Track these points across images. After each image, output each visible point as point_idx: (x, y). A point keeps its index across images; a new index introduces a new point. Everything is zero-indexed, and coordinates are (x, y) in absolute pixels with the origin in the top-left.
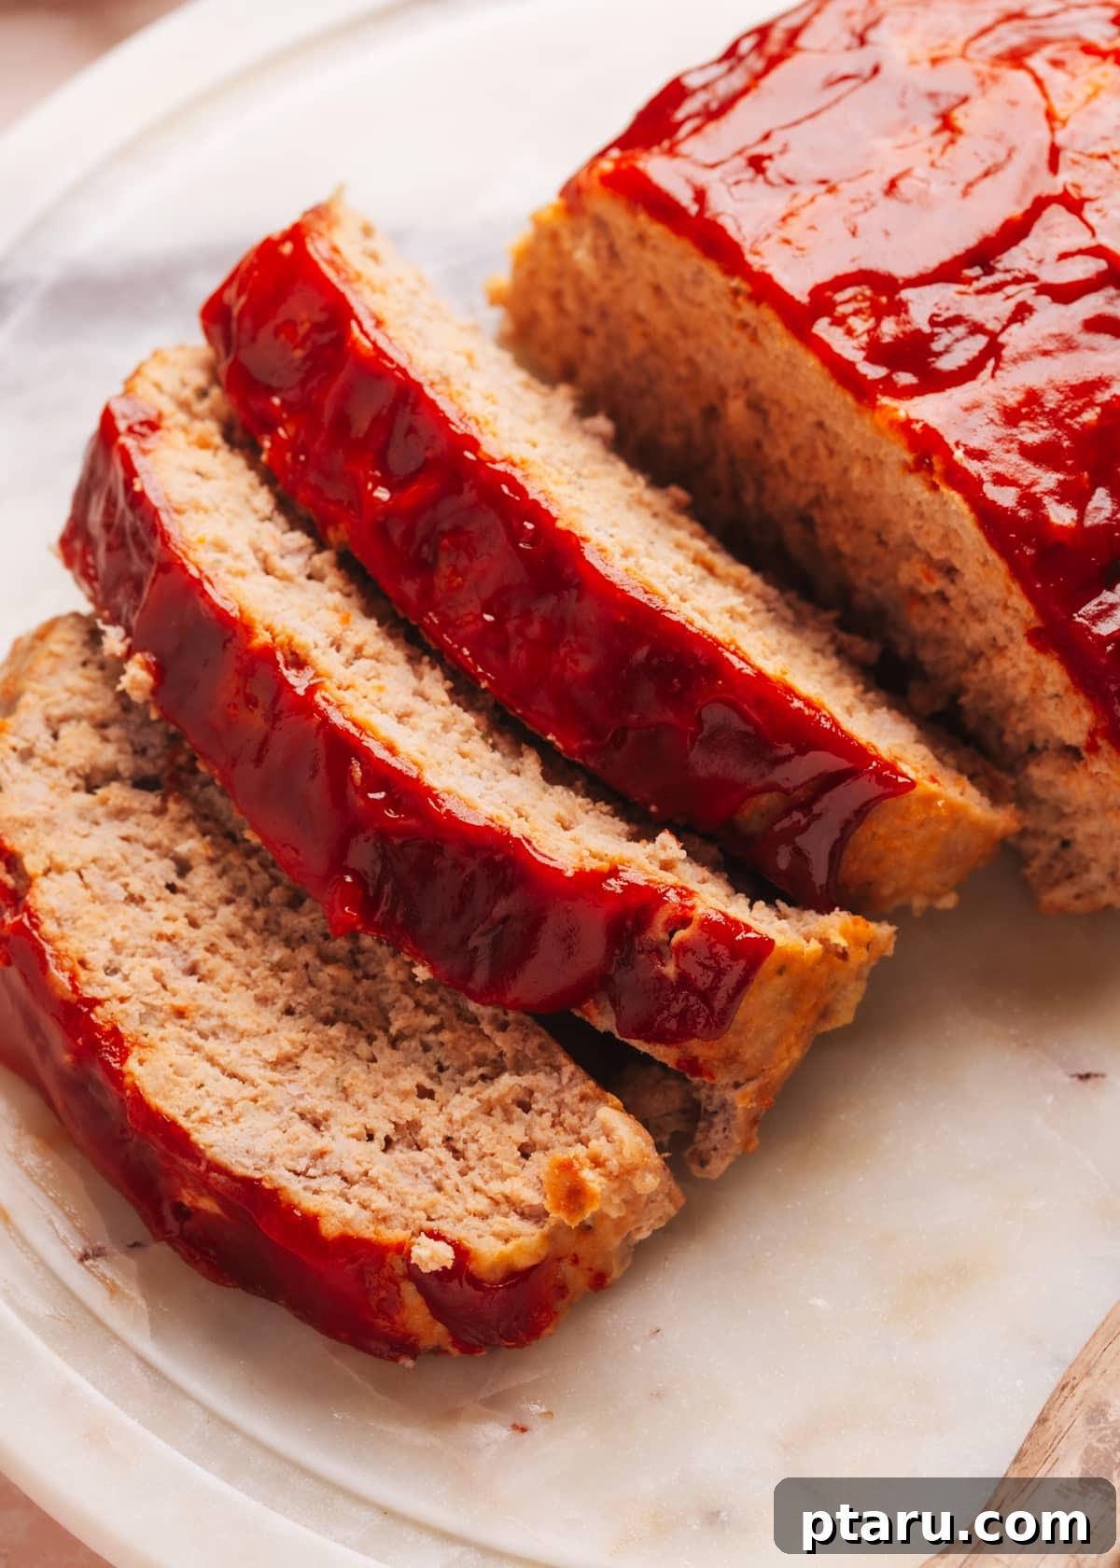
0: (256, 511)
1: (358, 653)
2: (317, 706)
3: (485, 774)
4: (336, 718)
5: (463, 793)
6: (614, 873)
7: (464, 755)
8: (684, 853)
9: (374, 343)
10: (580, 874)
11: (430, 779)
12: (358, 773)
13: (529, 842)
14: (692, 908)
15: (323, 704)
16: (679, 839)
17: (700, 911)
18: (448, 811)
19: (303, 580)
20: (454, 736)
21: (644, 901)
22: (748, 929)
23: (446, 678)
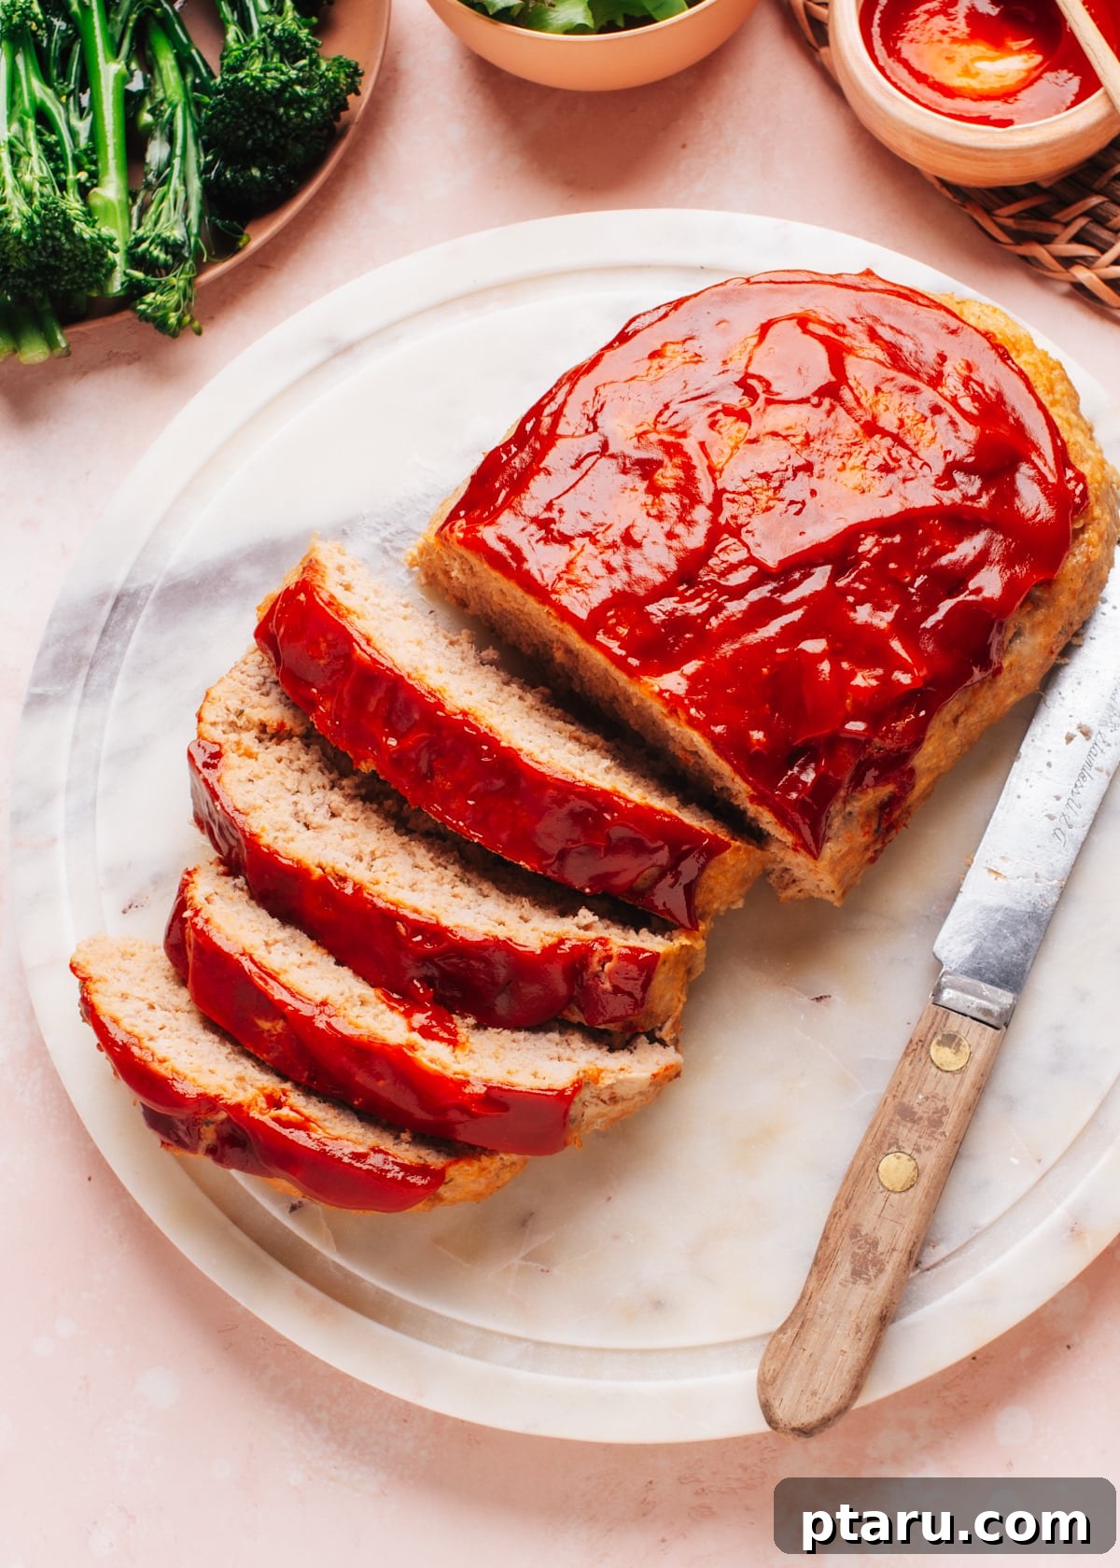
0: (289, 790)
1: (373, 857)
2: (366, 899)
3: (472, 905)
4: (381, 904)
5: (466, 924)
6: (562, 941)
7: (454, 896)
8: (596, 918)
9: (370, 656)
10: (544, 950)
11: (445, 922)
12: (402, 930)
13: (511, 940)
14: (611, 949)
15: (369, 897)
16: (590, 910)
17: (615, 951)
18: (461, 938)
19: (327, 822)
20: (447, 887)
21: (582, 954)
22: (644, 951)
23: (429, 851)
